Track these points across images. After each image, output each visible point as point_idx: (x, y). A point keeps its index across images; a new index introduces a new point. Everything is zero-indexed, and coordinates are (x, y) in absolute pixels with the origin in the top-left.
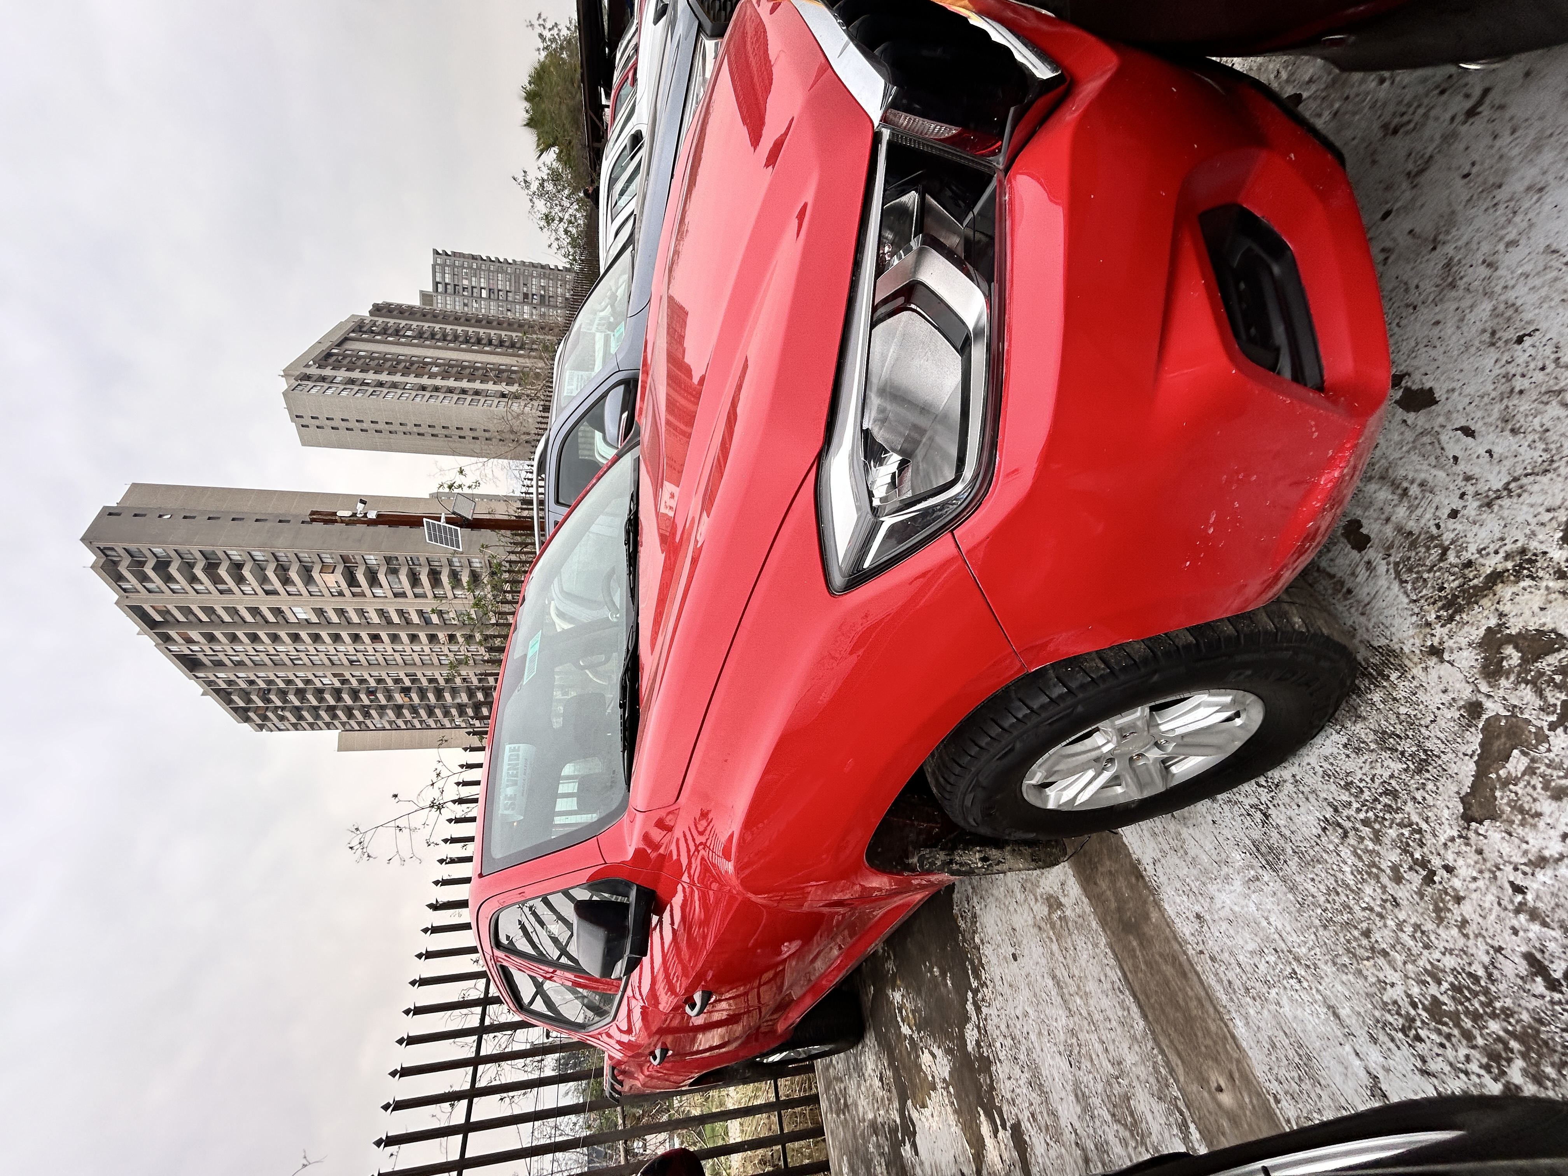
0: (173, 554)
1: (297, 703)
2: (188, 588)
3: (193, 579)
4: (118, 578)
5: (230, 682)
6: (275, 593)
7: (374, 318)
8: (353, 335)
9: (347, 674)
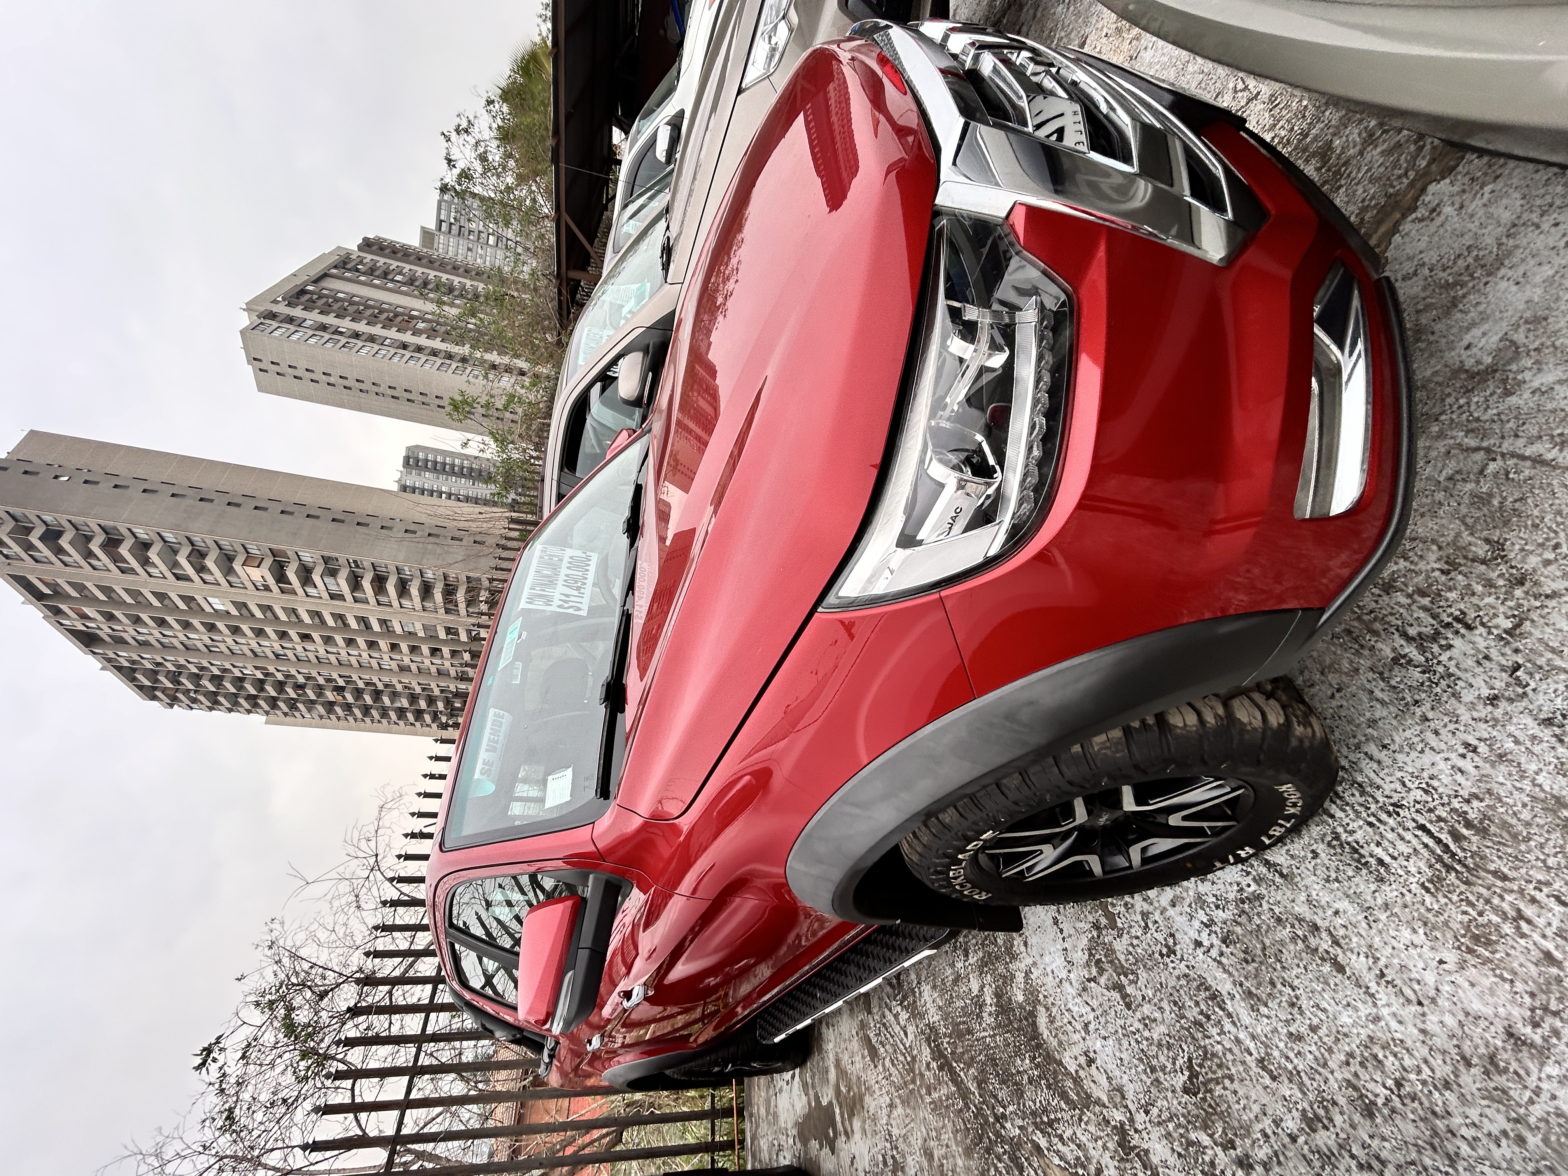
0: (66, 524)
1: (212, 688)
2: (82, 563)
3: (89, 554)
5: (133, 662)
6: (187, 579)
7: (362, 254)
8: (334, 271)
9: (271, 668)
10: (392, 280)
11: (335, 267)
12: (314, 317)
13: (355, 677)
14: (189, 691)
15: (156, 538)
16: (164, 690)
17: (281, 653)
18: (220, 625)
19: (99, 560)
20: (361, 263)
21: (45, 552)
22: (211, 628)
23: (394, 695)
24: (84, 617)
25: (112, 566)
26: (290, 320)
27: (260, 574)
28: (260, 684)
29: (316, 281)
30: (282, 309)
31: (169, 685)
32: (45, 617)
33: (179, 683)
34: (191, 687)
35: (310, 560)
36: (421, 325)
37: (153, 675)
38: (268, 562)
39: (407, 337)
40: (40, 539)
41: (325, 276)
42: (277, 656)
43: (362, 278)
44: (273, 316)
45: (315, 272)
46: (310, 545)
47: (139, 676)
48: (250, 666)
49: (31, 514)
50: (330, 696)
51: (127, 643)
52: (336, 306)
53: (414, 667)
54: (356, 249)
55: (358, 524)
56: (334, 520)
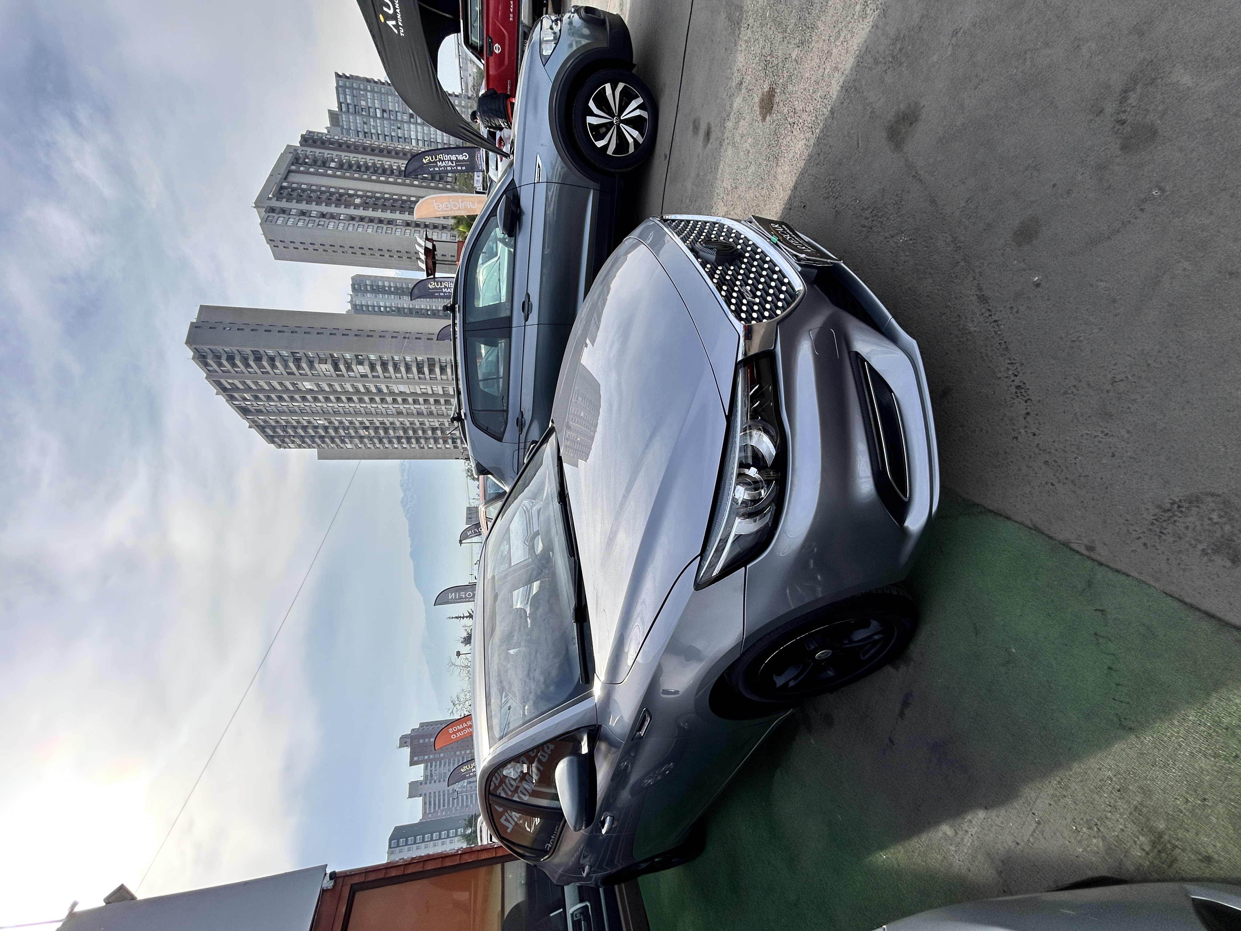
0: (236, 352)
1: (303, 434)
2: (245, 371)
3: (247, 365)
4: (206, 364)
5: (265, 421)
6: (293, 374)
7: (304, 148)
8: (293, 167)
9: (333, 419)
10: (329, 167)
11: (293, 164)
12: (294, 206)
13: (375, 420)
15: (276, 354)
16: (279, 437)
17: (337, 410)
18: (309, 397)
19: (252, 368)
20: (307, 157)
21: (228, 366)
22: (304, 399)
24: (245, 399)
25: (258, 371)
26: (283, 211)
27: (326, 368)
28: (326, 428)
29: (285, 179)
30: (275, 204)
31: (282, 434)
32: (227, 401)
33: (287, 432)
34: (292, 434)
35: (349, 357)
36: (358, 201)
37: (273, 428)
38: (329, 361)
39: (352, 211)
40: (226, 360)
41: (290, 172)
42: (334, 411)
43: (312, 170)
44: (272, 210)
45: (283, 171)
46: (349, 350)
47: (268, 430)
48: (322, 418)
49: (219, 348)
50: (362, 432)
51: (262, 412)
52: (305, 195)
53: (405, 412)
54: (299, 145)
56: (356, 335)
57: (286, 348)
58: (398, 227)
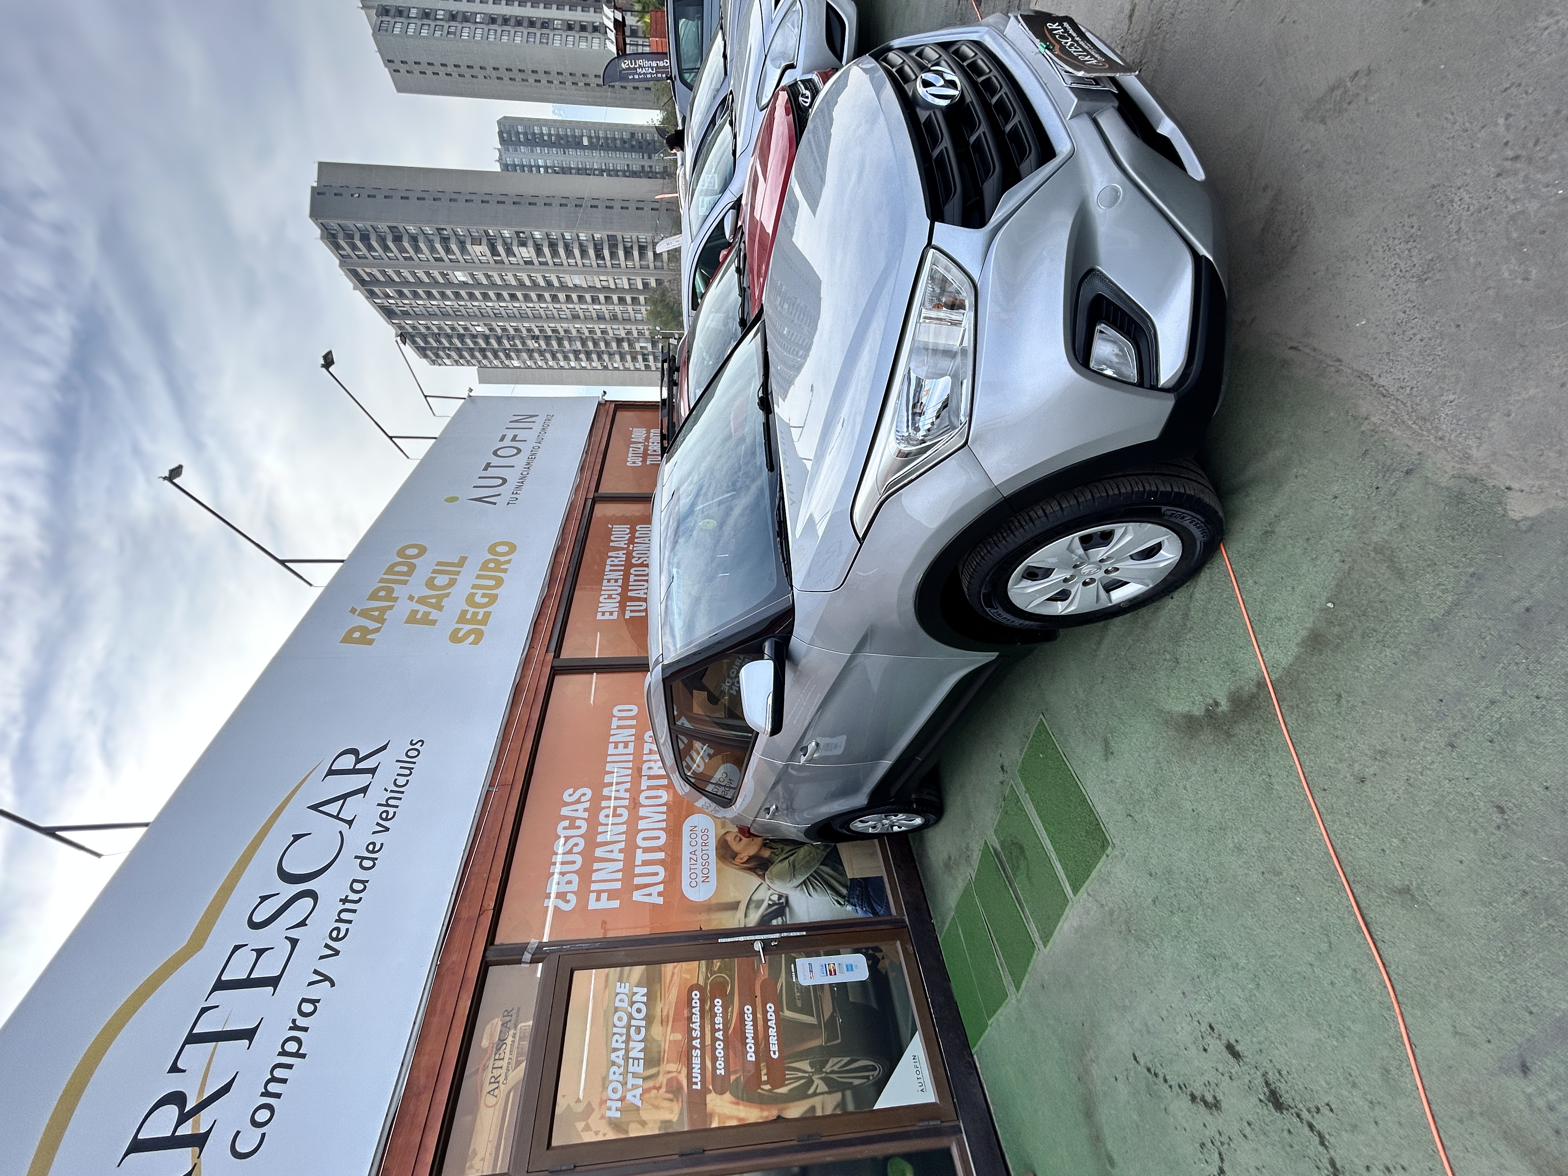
1: (459, 345)
2: (384, 256)
3: (386, 248)
4: (337, 247)
6: (441, 260)
9: (494, 324)
13: (546, 327)
14: (445, 348)
15: (419, 231)
16: (432, 348)
17: (497, 312)
18: (463, 293)
21: (363, 250)
22: (457, 295)
23: (570, 340)
24: (388, 296)
25: (399, 256)
26: (399, 12)
27: (480, 250)
28: (486, 338)
31: (435, 345)
32: (367, 298)
33: (440, 343)
34: (447, 345)
35: (508, 235)
37: (424, 338)
38: (484, 241)
39: (491, 8)
40: (360, 240)
42: (495, 314)
44: (385, 11)
46: (507, 225)
47: (418, 340)
48: (481, 324)
49: (350, 224)
50: (532, 344)
51: (409, 314)
53: (581, 315)
55: (530, 204)
56: (514, 203)
57: (428, 222)
58: (557, 32)
